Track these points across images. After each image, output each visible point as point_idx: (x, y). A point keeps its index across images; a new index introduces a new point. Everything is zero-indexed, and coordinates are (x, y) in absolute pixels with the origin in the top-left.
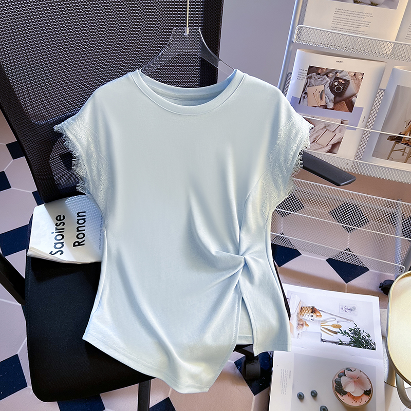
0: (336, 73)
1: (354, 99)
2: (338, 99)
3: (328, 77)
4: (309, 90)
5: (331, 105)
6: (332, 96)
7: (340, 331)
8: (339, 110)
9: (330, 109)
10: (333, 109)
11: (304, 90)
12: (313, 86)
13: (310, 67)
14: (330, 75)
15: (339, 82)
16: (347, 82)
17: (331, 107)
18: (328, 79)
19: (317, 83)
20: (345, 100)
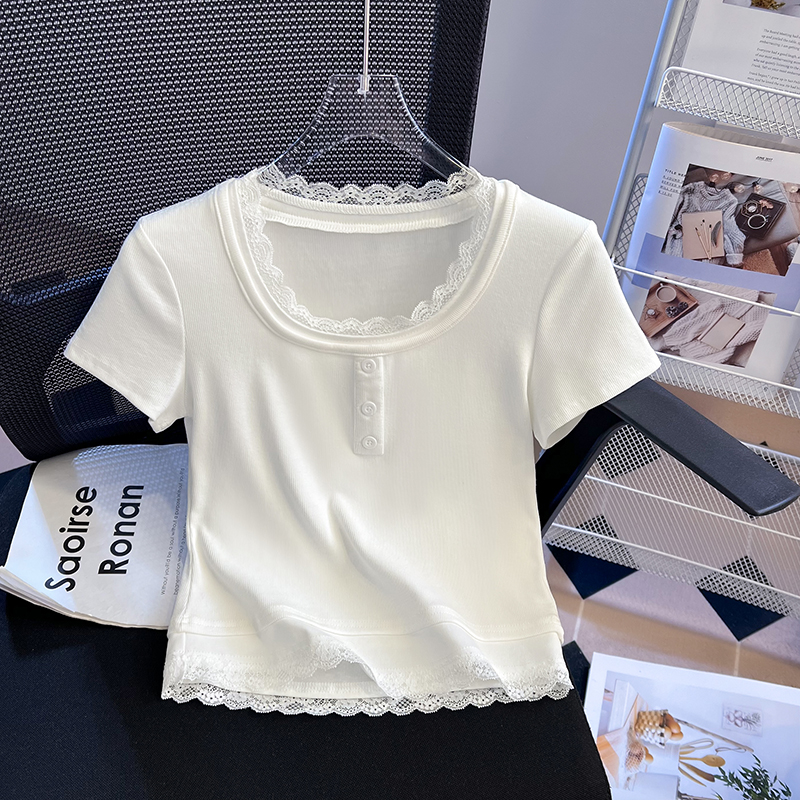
0: (754, 184)
1: (792, 245)
2: (754, 244)
3: (733, 191)
4: (685, 219)
5: (736, 258)
6: (741, 237)
7: (721, 774)
8: (755, 269)
9: (735, 266)
10: (740, 267)
11: (675, 219)
12: (697, 211)
13: (692, 168)
14: (740, 188)
15: (760, 205)
16: (778, 208)
17: (737, 262)
18: (732, 197)
19: (707, 205)
20: (771, 247)
